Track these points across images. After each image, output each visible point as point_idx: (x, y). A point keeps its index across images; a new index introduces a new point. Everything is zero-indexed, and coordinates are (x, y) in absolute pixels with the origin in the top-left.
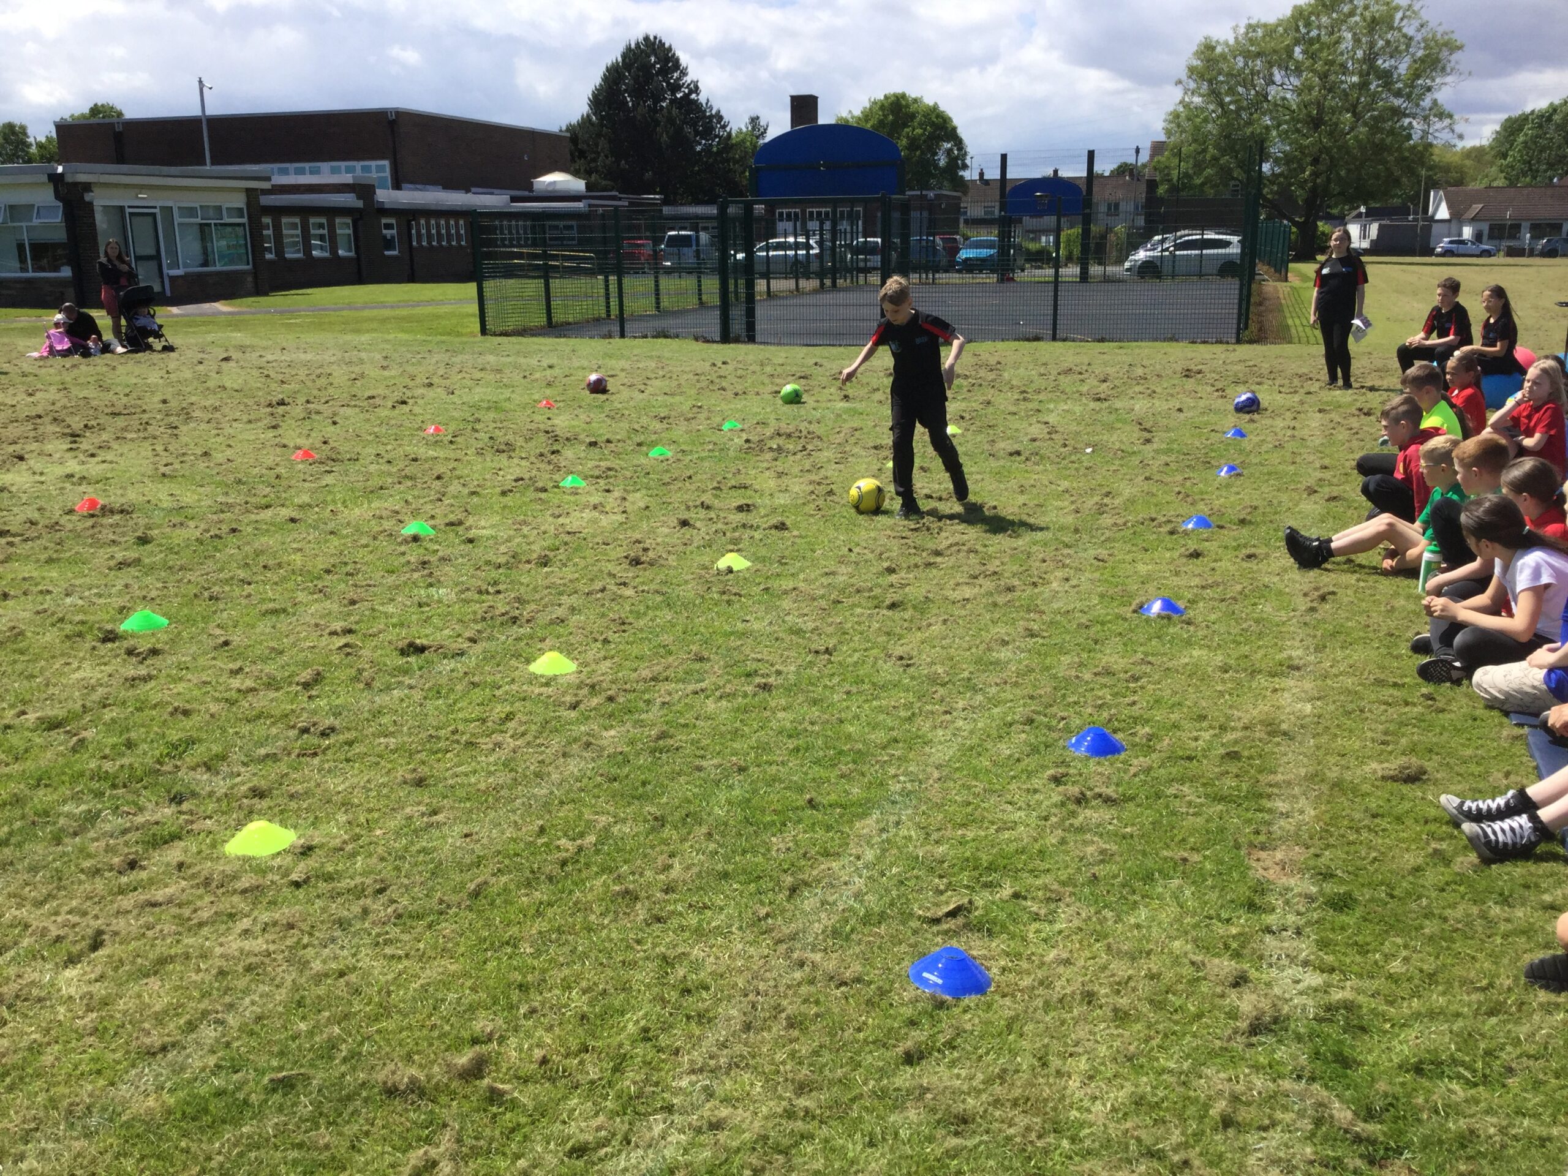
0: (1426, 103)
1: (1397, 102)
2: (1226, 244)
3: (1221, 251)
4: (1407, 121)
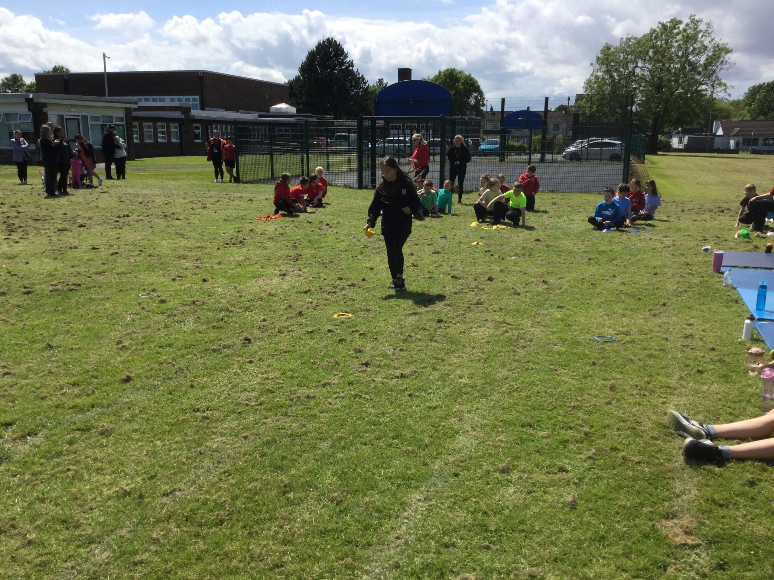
0: (713, 78)
1: (698, 77)
2: (614, 145)
3: (611, 148)
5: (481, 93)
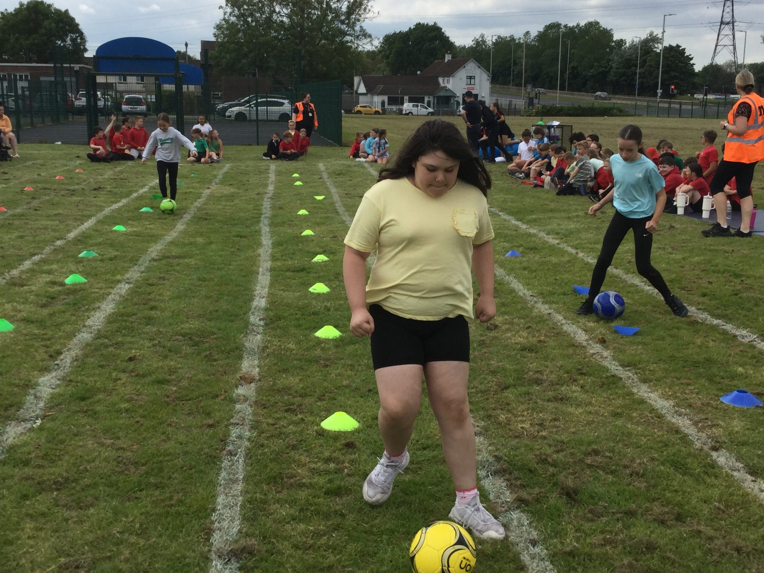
0: (357, 28)
1: (344, 27)
4: (348, 38)
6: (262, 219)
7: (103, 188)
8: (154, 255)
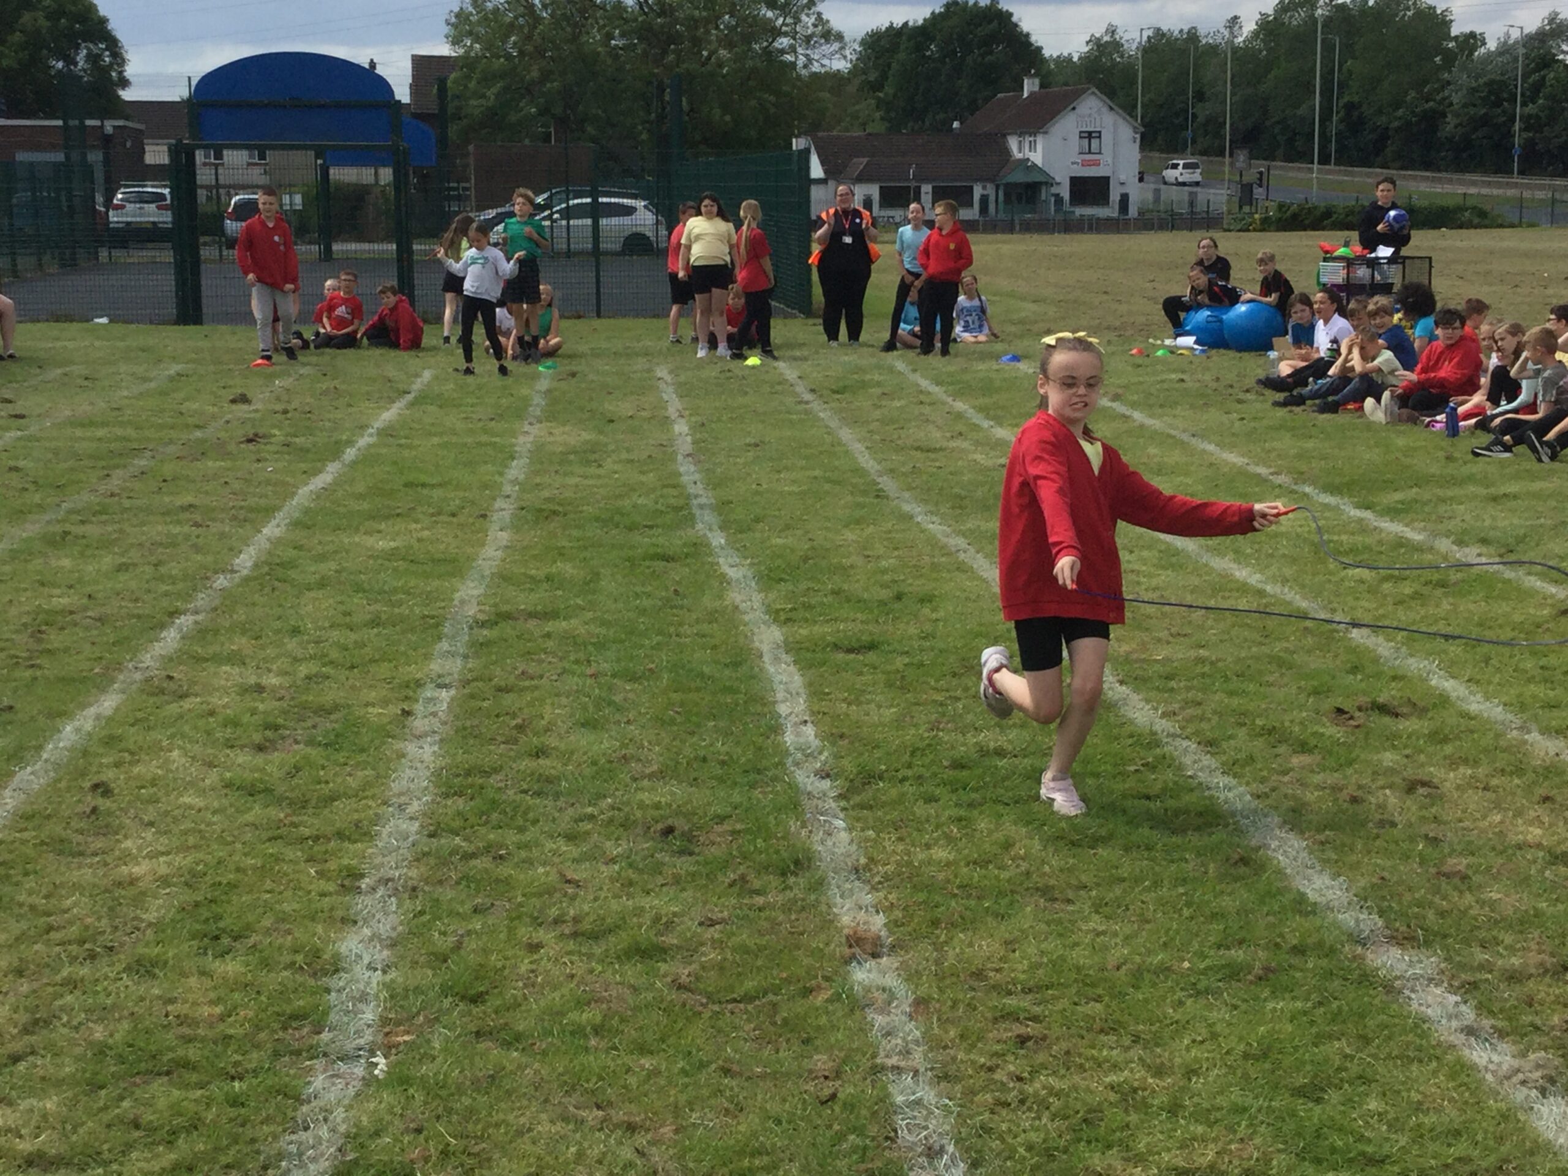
2: (630, 211)
3: (626, 220)
5: (113, 44)
6: (697, 512)
7: (264, 436)
8: (472, 610)
